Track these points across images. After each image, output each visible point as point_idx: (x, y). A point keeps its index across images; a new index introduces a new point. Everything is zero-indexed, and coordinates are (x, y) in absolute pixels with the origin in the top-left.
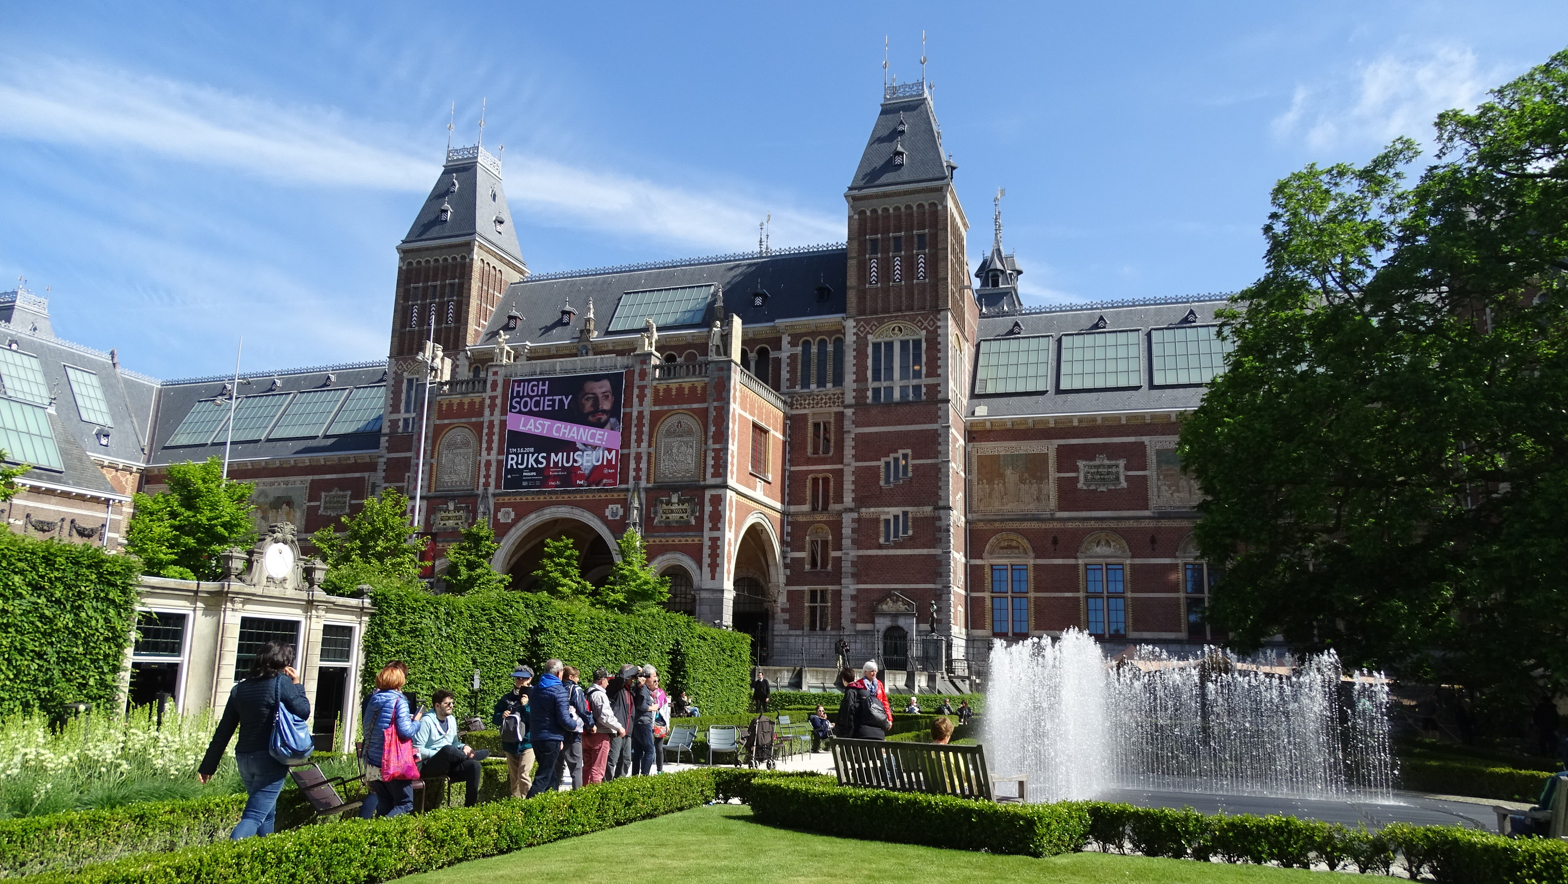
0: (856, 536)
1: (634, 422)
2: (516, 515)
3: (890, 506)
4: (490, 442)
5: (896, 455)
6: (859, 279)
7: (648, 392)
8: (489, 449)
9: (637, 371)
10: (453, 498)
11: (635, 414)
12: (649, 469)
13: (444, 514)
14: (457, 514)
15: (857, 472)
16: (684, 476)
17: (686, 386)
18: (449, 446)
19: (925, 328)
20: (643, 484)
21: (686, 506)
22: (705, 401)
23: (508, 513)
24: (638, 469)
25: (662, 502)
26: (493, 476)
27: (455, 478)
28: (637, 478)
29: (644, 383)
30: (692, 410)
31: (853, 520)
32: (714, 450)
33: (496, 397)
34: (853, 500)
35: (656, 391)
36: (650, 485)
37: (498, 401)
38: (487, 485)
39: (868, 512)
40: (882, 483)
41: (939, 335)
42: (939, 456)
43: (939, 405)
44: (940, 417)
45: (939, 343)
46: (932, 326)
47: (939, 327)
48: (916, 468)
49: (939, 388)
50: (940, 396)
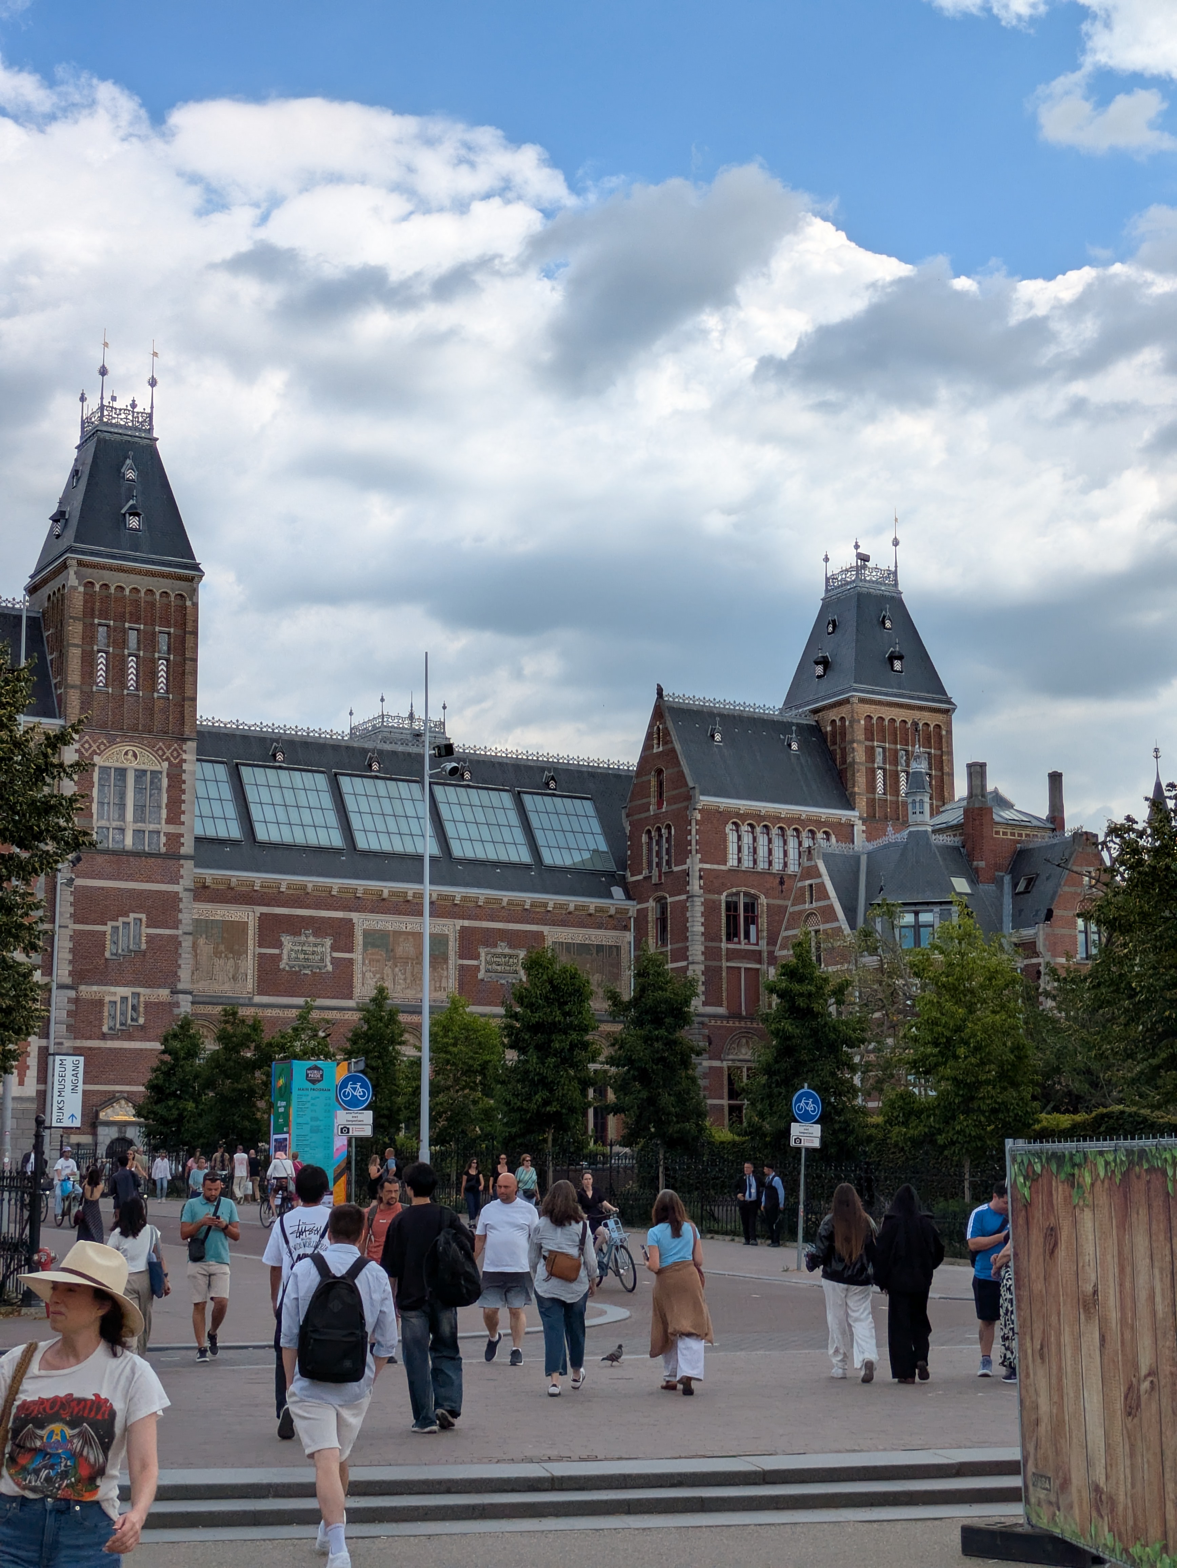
0: (72, 1021)
3: (117, 984)
5: (126, 919)
6: (83, 676)
15: (76, 937)
19: (167, 759)
31: (70, 1000)
34: (71, 973)
39: (89, 991)
40: (107, 955)
41: (184, 771)
42: (180, 926)
43: (182, 862)
44: (182, 877)
45: (184, 782)
46: (175, 758)
47: (185, 761)
48: (150, 938)
49: (182, 840)
50: (183, 851)
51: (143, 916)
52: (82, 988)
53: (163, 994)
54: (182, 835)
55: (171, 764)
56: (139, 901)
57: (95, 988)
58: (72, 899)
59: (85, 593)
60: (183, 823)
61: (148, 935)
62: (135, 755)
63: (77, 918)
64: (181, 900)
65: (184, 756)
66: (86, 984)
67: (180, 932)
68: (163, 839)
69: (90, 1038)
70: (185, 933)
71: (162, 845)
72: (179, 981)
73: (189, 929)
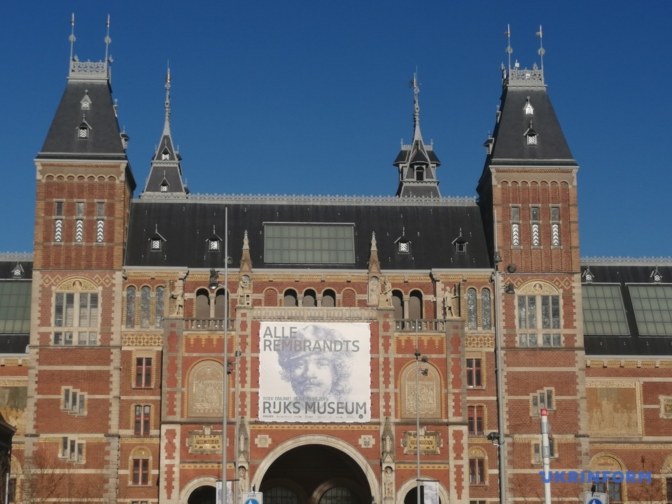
0: (511, 457)
1: (381, 366)
2: (273, 441)
3: (539, 433)
4: (243, 376)
6: (504, 240)
7: (391, 341)
8: (243, 382)
9: (381, 323)
10: (208, 424)
11: (381, 360)
12: (396, 406)
13: (199, 439)
14: (213, 438)
16: (427, 413)
17: (425, 339)
18: (200, 377)
19: (562, 287)
20: (393, 419)
21: (431, 438)
22: (443, 353)
23: (266, 439)
24: (387, 407)
25: (410, 434)
26: (249, 406)
27: (207, 406)
28: (387, 414)
29: (388, 334)
30: (432, 359)
31: (510, 444)
32: (454, 394)
33: (247, 336)
34: (508, 427)
35: (399, 341)
36: (398, 420)
37: (249, 340)
38: (243, 414)
39: (521, 438)
40: (531, 414)
41: (574, 294)
42: (578, 393)
43: (576, 352)
44: (577, 362)
45: (574, 301)
46: (568, 286)
47: (574, 287)
48: (559, 403)
49: (575, 338)
50: (577, 345)
51: (553, 389)
52: (516, 436)
53: (570, 438)
54: (575, 335)
55: (564, 290)
56: (549, 379)
57: (524, 436)
58: (505, 380)
59: (503, 189)
60: (575, 327)
61: (557, 401)
62: (541, 286)
63: (510, 392)
64: (577, 377)
65: (573, 284)
66: (519, 433)
67: (578, 397)
68: (563, 339)
69: (524, 468)
70: (582, 398)
71: (562, 343)
72: (580, 429)
73: (584, 395)
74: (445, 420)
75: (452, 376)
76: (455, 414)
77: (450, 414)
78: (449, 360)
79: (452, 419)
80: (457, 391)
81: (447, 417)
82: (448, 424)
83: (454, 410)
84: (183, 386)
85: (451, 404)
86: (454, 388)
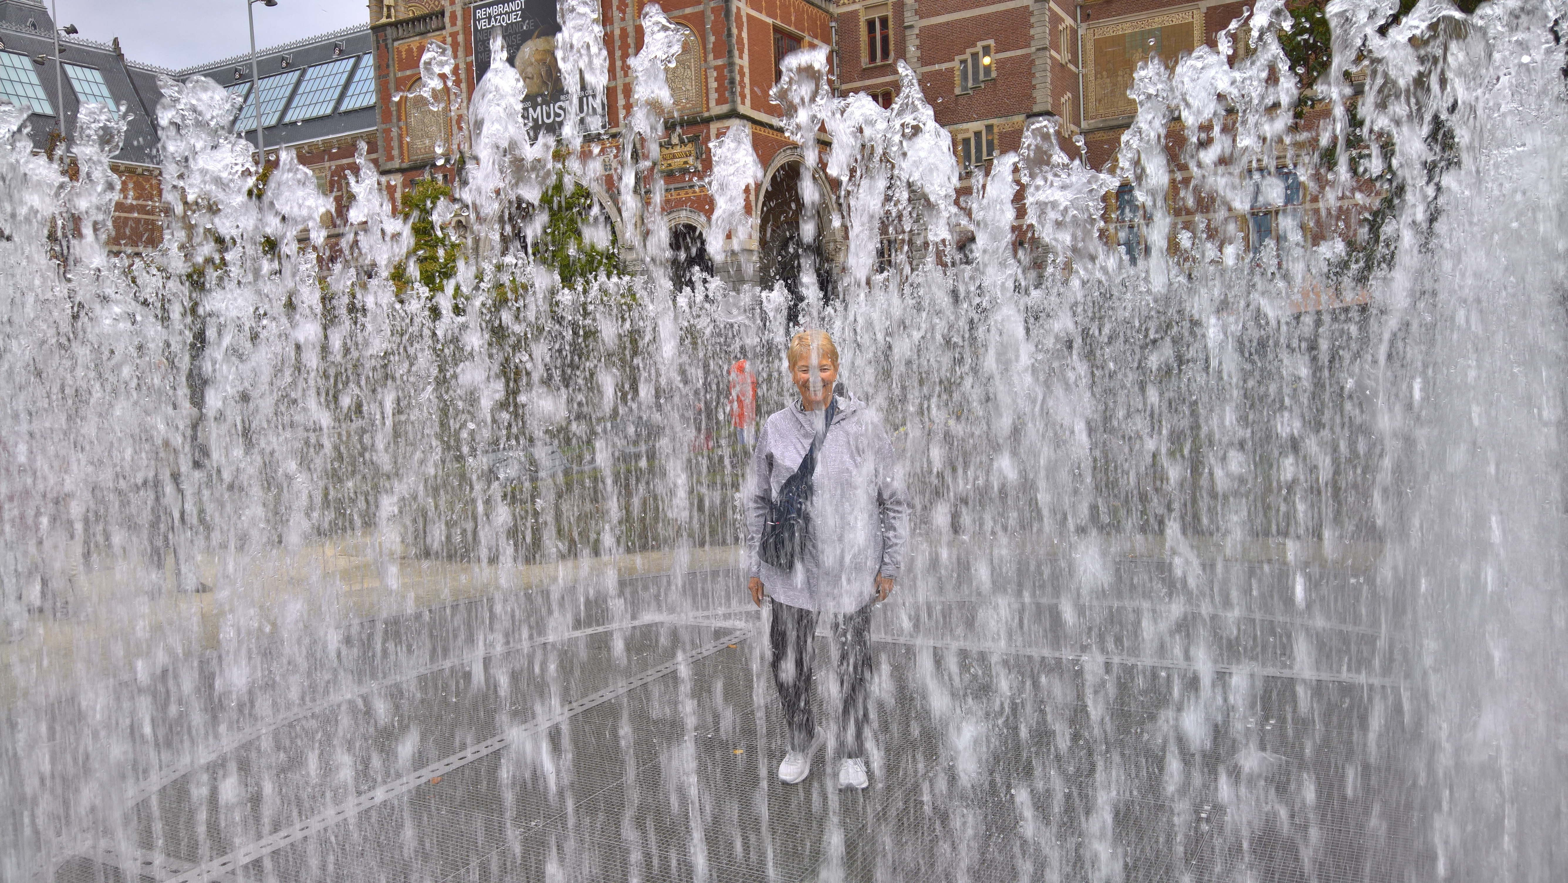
1: (618, 43)
3: (971, 120)
5: (973, 50)
10: (428, 167)
11: (617, 32)
15: (925, 80)
16: (686, 107)
18: (416, 104)
21: (689, 147)
25: (661, 145)
27: (428, 143)
32: (716, 68)
33: (457, 33)
37: (460, 38)
40: (958, 91)
42: (1032, 43)
48: (1002, 64)
51: (991, 42)
53: (1018, 120)
56: (986, 27)
61: (998, 61)
63: (924, 60)
64: (1032, 14)
67: (1033, 49)
70: (1038, 50)
74: (706, 114)
75: (712, 39)
76: (719, 102)
77: (712, 103)
78: (709, 12)
79: (716, 110)
80: (720, 62)
81: (708, 110)
82: (708, 121)
83: (716, 95)
84: (399, 120)
85: (713, 85)
86: (715, 58)
